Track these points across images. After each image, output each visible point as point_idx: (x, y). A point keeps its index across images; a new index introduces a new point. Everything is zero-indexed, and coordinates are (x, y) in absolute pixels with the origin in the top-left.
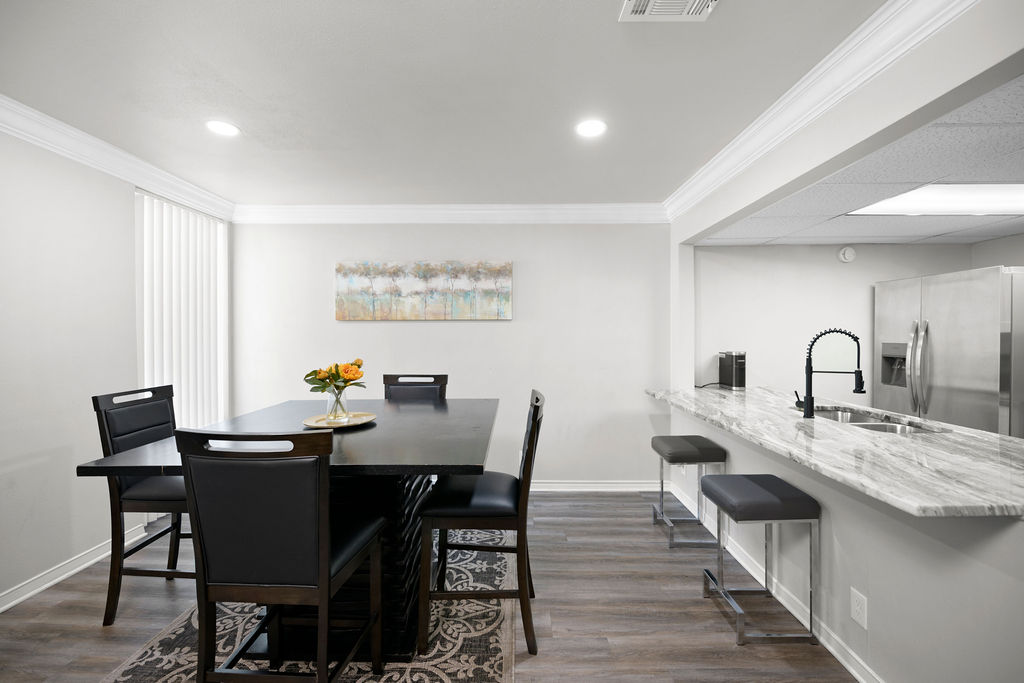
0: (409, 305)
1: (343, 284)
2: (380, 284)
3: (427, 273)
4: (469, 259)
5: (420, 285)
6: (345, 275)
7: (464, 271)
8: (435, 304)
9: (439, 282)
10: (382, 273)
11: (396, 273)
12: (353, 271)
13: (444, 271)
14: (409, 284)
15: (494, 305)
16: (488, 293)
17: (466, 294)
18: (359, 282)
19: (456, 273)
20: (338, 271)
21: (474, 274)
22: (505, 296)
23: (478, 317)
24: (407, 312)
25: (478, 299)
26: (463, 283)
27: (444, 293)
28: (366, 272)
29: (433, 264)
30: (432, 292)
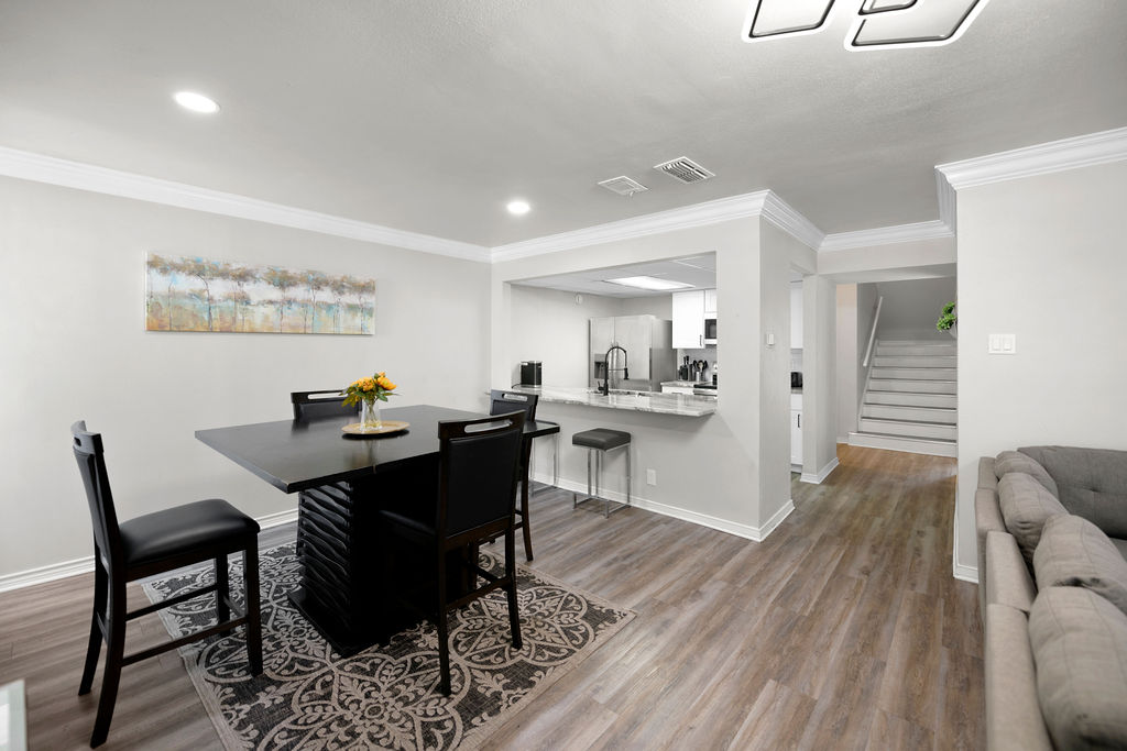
0: (259, 315)
1: (161, 283)
2: (219, 288)
3: (283, 281)
4: (334, 271)
5: (275, 294)
6: (164, 271)
7: (327, 284)
8: (293, 316)
9: (299, 292)
10: (224, 275)
11: (243, 277)
12: (178, 268)
13: (304, 280)
14: (259, 291)
15: (358, 320)
16: (352, 308)
17: (329, 307)
18: (186, 283)
19: (318, 284)
20: (152, 264)
21: (338, 287)
22: (368, 311)
23: (342, 331)
24: (258, 322)
25: (342, 313)
26: (326, 295)
27: (304, 304)
28: (199, 270)
29: (291, 272)
30: (290, 302)
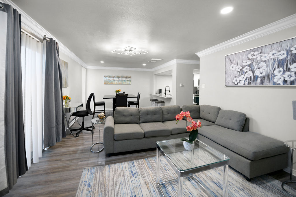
0: (116, 82)
1: (105, 79)
2: (111, 79)
3: (119, 77)
4: (125, 75)
5: (118, 79)
6: (106, 77)
7: (124, 77)
8: (120, 82)
9: (120, 79)
10: (112, 77)
11: (114, 77)
12: (107, 77)
13: (121, 77)
14: (116, 79)
15: (129, 82)
16: (128, 80)
17: (124, 80)
18: (108, 78)
19: (123, 77)
20: (105, 77)
21: (126, 78)
22: (130, 81)
23: (126, 84)
24: (116, 83)
25: (126, 81)
26: (124, 79)
27: (121, 80)
28: (109, 77)
29: (120, 76)
30: (119, 80)
